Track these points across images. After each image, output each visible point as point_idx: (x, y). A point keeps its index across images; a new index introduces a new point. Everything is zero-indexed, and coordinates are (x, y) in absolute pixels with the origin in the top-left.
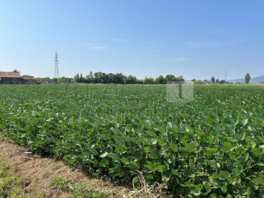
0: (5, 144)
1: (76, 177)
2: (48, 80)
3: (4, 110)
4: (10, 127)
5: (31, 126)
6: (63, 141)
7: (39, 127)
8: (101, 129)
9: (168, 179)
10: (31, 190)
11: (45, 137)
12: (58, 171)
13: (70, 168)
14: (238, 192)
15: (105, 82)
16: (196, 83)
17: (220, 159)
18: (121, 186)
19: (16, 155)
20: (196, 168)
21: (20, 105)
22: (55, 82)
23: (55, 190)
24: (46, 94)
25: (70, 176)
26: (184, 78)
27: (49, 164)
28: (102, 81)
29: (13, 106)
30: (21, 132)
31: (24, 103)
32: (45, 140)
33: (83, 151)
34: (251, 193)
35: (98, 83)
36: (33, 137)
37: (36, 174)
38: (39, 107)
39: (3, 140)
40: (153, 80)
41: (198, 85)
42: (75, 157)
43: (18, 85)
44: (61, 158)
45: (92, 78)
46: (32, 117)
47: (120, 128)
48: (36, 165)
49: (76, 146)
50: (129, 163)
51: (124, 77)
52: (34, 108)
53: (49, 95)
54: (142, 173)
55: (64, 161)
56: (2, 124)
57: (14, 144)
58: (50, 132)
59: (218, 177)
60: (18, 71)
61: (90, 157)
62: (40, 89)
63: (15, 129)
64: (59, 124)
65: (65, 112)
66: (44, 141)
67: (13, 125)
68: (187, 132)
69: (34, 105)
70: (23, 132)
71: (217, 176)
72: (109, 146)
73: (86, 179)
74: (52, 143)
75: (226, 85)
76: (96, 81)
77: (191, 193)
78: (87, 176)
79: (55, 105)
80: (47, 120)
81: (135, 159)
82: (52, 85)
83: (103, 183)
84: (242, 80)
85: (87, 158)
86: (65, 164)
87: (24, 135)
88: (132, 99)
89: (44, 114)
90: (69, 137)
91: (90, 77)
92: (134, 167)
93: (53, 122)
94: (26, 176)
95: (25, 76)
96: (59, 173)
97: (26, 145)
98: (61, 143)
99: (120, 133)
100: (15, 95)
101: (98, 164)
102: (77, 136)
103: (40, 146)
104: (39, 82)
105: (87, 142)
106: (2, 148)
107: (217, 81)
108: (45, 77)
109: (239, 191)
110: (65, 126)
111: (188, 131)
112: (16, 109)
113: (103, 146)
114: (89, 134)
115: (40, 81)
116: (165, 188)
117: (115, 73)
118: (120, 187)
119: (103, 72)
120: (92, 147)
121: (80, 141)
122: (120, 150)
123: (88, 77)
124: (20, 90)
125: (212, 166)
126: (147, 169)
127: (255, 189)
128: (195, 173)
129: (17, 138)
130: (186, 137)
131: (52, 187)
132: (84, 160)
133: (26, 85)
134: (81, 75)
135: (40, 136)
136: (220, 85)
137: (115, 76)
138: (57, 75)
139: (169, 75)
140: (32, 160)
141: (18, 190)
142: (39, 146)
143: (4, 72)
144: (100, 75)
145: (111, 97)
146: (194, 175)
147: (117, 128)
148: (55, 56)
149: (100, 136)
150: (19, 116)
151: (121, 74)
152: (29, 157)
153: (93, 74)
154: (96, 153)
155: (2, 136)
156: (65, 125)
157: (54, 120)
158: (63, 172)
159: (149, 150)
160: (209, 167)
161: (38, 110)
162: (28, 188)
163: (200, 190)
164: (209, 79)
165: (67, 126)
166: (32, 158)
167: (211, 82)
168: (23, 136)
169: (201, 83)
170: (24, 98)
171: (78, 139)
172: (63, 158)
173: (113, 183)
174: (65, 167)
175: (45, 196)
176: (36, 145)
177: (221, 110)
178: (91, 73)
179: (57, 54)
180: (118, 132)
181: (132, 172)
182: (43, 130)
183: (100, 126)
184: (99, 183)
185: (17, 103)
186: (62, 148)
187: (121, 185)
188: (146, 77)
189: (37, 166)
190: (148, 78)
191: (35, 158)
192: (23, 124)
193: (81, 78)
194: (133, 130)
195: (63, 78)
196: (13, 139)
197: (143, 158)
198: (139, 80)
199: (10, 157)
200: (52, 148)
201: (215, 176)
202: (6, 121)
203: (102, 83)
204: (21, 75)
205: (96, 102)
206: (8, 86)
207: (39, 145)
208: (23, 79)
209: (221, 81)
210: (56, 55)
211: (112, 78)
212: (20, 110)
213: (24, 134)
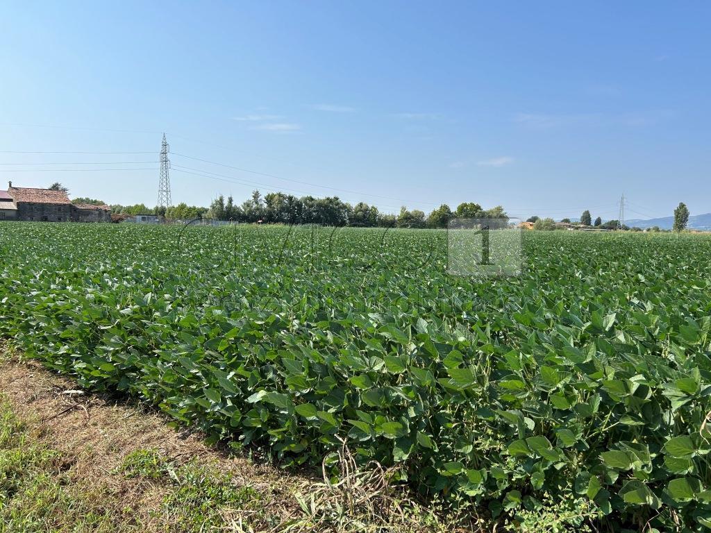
0: (17, 371)
1: (189, 451)
2: (142, 212)
3: (18, 285)
4: (32, 327)
5: (83, 326)
6: (159, 362)
7: (102, 328)
8: (252, 333)
9: (405, 457)
10: (75, 481)
11: (115, 353)
12: (144, 437)
13: (177, 430)
14: (568, 487)
15: (293, 221)
16: (539, 227)
17: (532, 409)
18: (297, 476)
19: (45, 398)
20: (476, 431)
21: (61, 272)
22: (160, 217)
23: (134, 480)
24: (133, 247)
25: (174, 448)
26: (506, 211)
27: (126, 420)
28: (286, 216)
29: (42, 277)
30: (60, 342)
31: (72, 269)
32: (115, 359)
33: (207, 388)
34: (599, 492)
35: (276, 221)
36: (87, 352)
37: (90, 444)
38: (106, 280)
39: (15, 361)
40: (423, 216)
41: (544, 232)
42: (187, 401)
43: (62, 223)
44: (157, 408)
45: (258, 209)
46: (88, 301)
47: (298, 332)
48: (92, 421)
49: (191, 376)
50: (318, 417)
51: (344, 207)
52: (95, 280)
53: (141, 250)
54: (346, 440)
55: (162, 414)
56: (13, 319)
57: (42, 370)
58: (129, 341)
59: (525, 452)
60: (63, 186)
61: (224, 401)
62: (119, 234)
63: (44, 332)
64: (152, 321)
65: (172, 291)
66: (116, 362)
67: (38, 324)
68: (459, 343)
69: (94, 274)
70: (64, 341)
71: (522, 448)
72: (270, 375)
73: (212, 457)
74: (134, 369)
75: (621, 233)
76: (270, 218)
77: (460, 489)
78: (215, 450)
79: (147, 275)
80: (122, 311)
81: (330, 408)
82: (151, 225)
83: (253, 469)
84: (665, 220)
85: (217, 404)
86: (166, 422)
87: (66, 347)
88: (353, 264)
89: (117, 294)
90: (174, 352)
91: (255, 206)
92: (329, 427)
93: (136, 316)
94: (67, 447)
95: (80, 201)
96: (148, 441)
97: (70, 374)
98: (155, 367)
99: (299, 344)
100: (51, 249)
101: (243, 419)
102: (191, 349)
103: (105, 377)
104: (119, 217)
105: (218, 366)
106: (11, 380)
107: (598, 222)
108: (133, 205)
109: (571, 486)
110: (165, 326)
111: (461, 339)
112: (49, 283)
113: (257, 375)
114: (222, 345)
115: (121, 214)
116: (402, 478)
117: (320, 196)
118: (295, 478)
119: (287, 193)
120: (229, 377)
121: (202, 362)
122: (294, 385)
123: (248, 205)
124: (66, 236)
125: (512, 426)
126: (357, 430)
127: (611, 482)
128: (472, 443)
129: (47, 355)
130: (454, 353)
131: (127, 473)
132: (209, 411)
133: (82, 225)
134: (231, 200)
135: (106, 351)
136: (604, 232)
137: (320, 205)
138: (165, 199)
139: (465, 205)
140: (82, 409)
141: (43, 477)
142: (101, 375)
143: (25, 190)
144: (280, 202)
145: (298, 259)
146: (470, 448)
147: (293, 331)
148: (160, 149)
149: (250, 352)
150: (54, 300)
151: (337, 199)
152: (77, 402)
153: (262, 197)
154: (237, 391)
155: (12, 352)
156: (167, 323)
157: (141, 310)
158: (158, 439)
159: (363, 383)
160: (505, 428)
161: (103, 287)
162: (68, 474)
163: (482, 483)
164: (576, 217)
165: (171, 325)
166: (83, 406)
167: (582, 226)
168: (63, 350)
169: (553, 228)
170: (74, 257)
171: (195, 358)
172: (159, 405)
173: (280, 469)
174: (165, 429)
175: (108, 493)
176: (95, 373)
177: (575, 295)
178: (256, 196)
179: (168, 143)
180: (292, 341)
181: (325, 440)
182: (112, 336)
183: (252, 326)
184: (244, 468)
185: (52, 269)
186: (156, 381)
187: (297, 473)
188: (404, 209)
189: (95, 425)
190: (410, 210)
191: (91, 406)
192: (64, 321)
193: (230, 207)
194: (330, 337)
195: (183, 207)
196: (38, 360)
197: (352, 406)
198: (386, 216)
199: (29, 402)
200: (134, 381)
201: (518, 448)
202: (23, 313)
203: (285, 222)
204: (72, 198)
205: (255, 270)
206: (34, 226)
207: (102, 372)
208: (75, 209)
209: (608, 223)
210: (165, 145)
211: (312, 209)
212: (58, 285)
213: (65, 345)
